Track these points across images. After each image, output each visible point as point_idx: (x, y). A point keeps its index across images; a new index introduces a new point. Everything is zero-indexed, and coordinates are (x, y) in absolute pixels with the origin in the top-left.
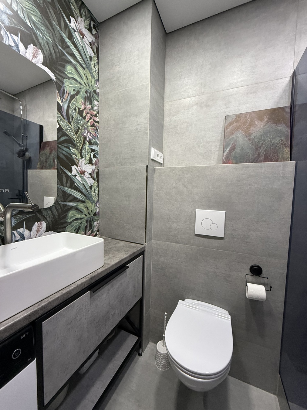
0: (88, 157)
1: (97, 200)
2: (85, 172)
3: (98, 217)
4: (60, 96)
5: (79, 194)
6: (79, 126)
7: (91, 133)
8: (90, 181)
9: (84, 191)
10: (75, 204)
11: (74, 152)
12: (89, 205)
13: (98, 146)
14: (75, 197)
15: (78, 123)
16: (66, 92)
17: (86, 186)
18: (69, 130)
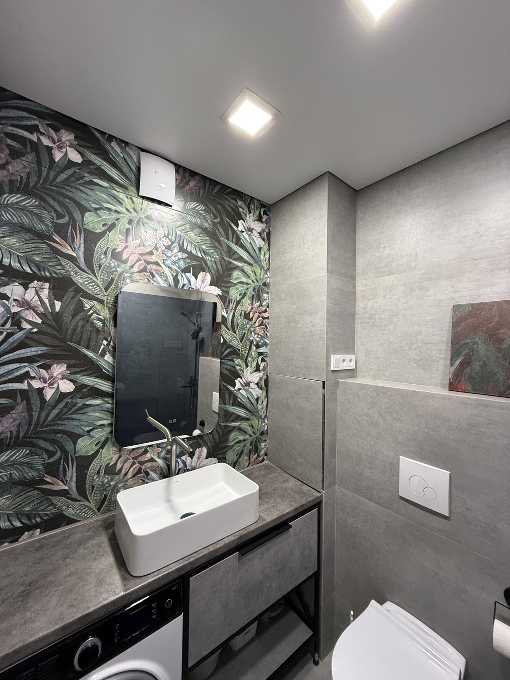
0: (255, 364)
1: (265, 414)
2: (250, 382)
3: (266, 436)
4: (226, 308)
5: (242, 410)
6: (244, 331)
7: (258, 334)
8: (256, 392)
9: (248, 405)
10: (238, 424)
11: (238, 362)
12: (255, 422)
13: (268, 347)
14: (238, 415)
15: (243, 329)
16: (232, 300)
17: (251, 399)
18: (234, 340)
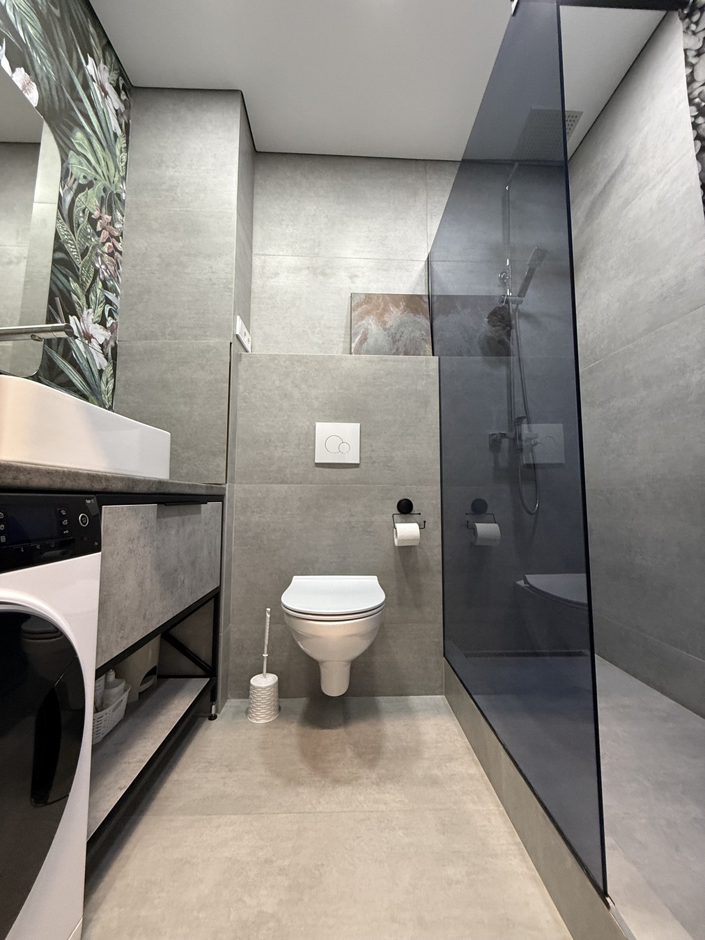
0: (99, 310)
1: (110, 403)
2: (92, 337)
5: (78, 376)
8: (100, 361)
9: (87, 373)
11: (76, 289)
13: (119, 298)
14: (70, 381)
15: (87, 240)
16: (72, 174)
17: (92, 366)
18: (71, 244)
